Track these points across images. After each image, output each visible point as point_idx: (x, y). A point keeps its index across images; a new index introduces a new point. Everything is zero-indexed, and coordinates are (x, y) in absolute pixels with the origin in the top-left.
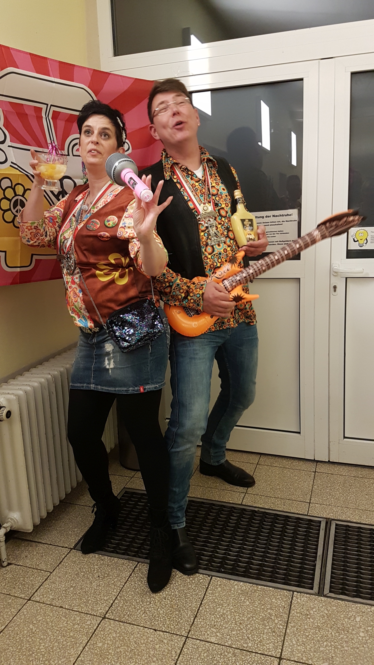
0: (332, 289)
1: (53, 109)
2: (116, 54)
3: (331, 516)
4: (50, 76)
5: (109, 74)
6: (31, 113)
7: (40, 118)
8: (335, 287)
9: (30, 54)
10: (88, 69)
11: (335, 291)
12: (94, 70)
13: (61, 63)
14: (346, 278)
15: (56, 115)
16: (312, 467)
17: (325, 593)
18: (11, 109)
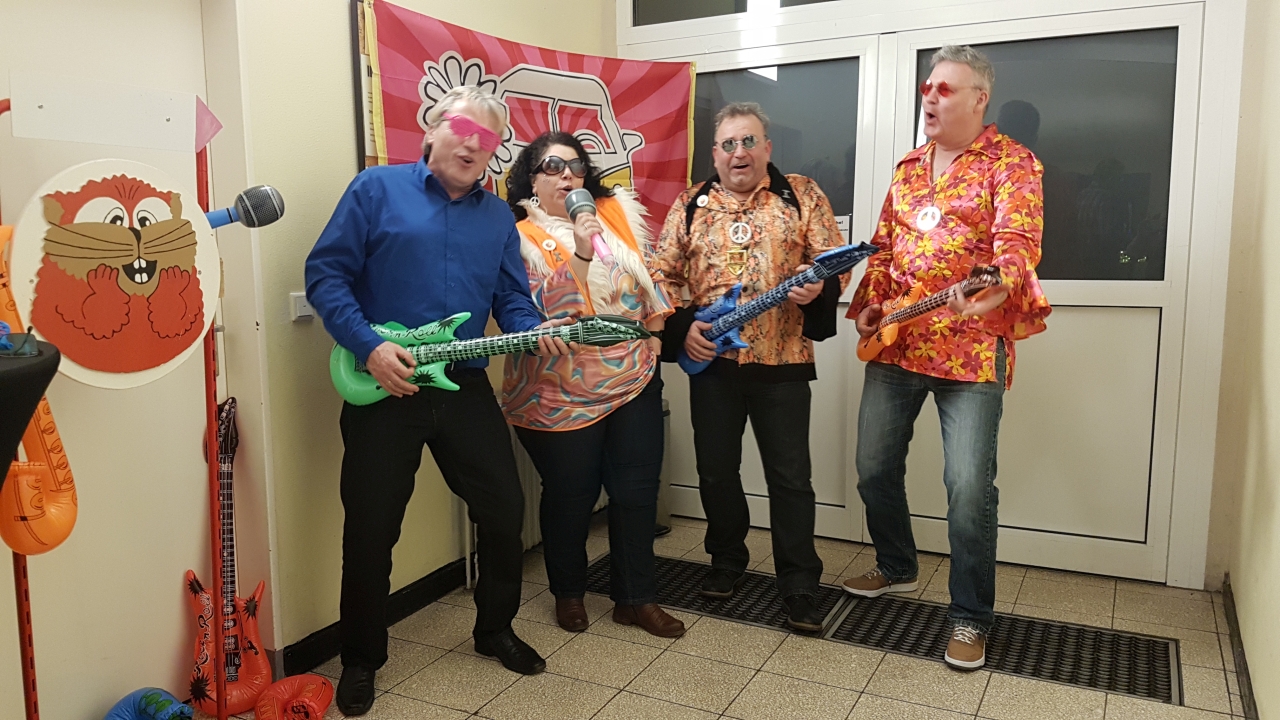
1: (560, 103)
2: (636, 23)
4: (558, 69)
5: (623, 60)
6: (537, 108)
7: (545, 114)
9: (540, 48)
10: (600, 58)
12: (606, 59)
13: (569, 54)
15: (562, 110)
16: (858, 549)
17: (826, 637)
18: (517, 105)
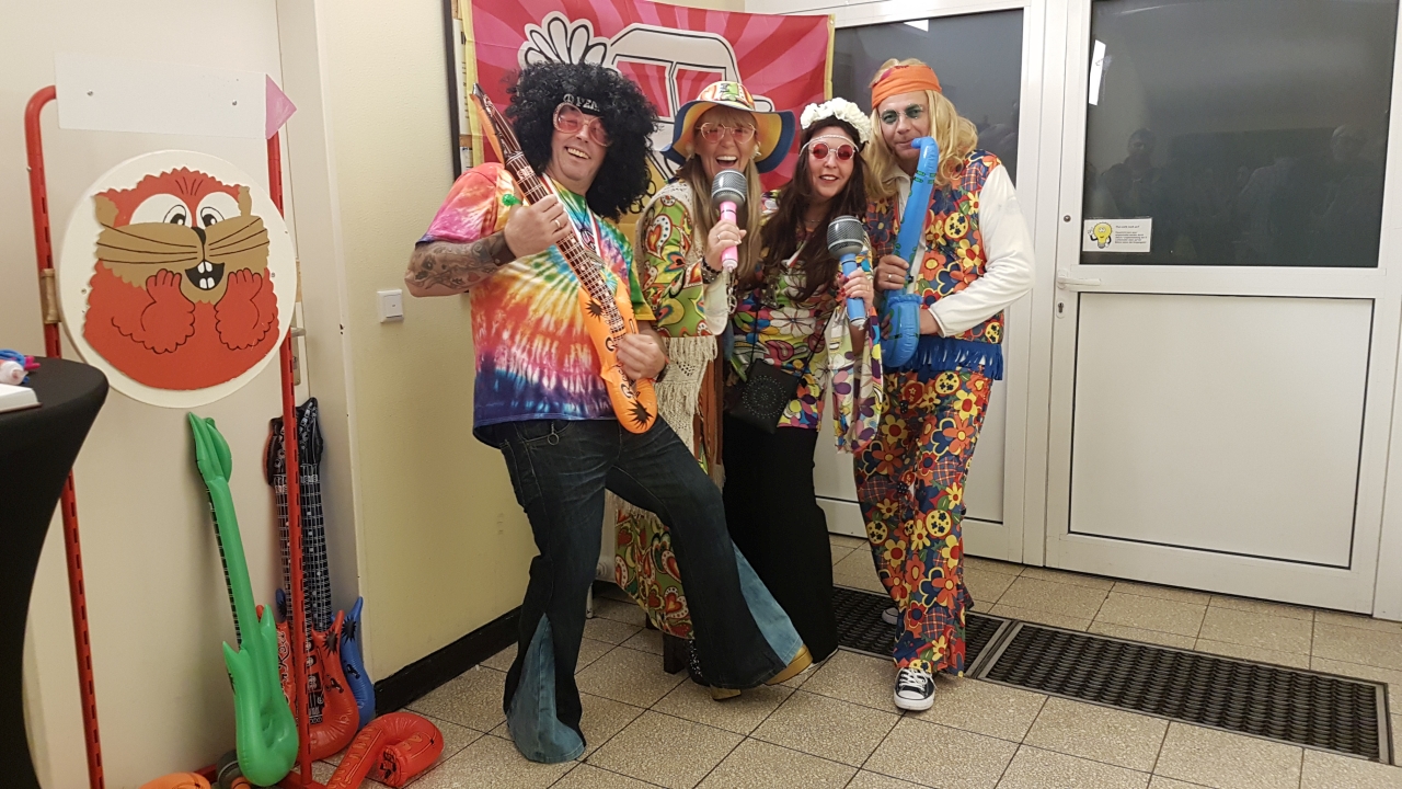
0: (1057, 308)
1: (679, 66)
3: (1021, 618)
4: (676, 28)
5: (750, 15)
6: (653, 74)
7: (662, 79)
8: (1061, 306)
9: (656, 3)
10: (726, 13)
11: (1061, 311)
12: (733, 13)
13: (690, 9)
14: (1079, 293)
15: (681, 74)
16: (1018, 571)
17: (980, 677)
